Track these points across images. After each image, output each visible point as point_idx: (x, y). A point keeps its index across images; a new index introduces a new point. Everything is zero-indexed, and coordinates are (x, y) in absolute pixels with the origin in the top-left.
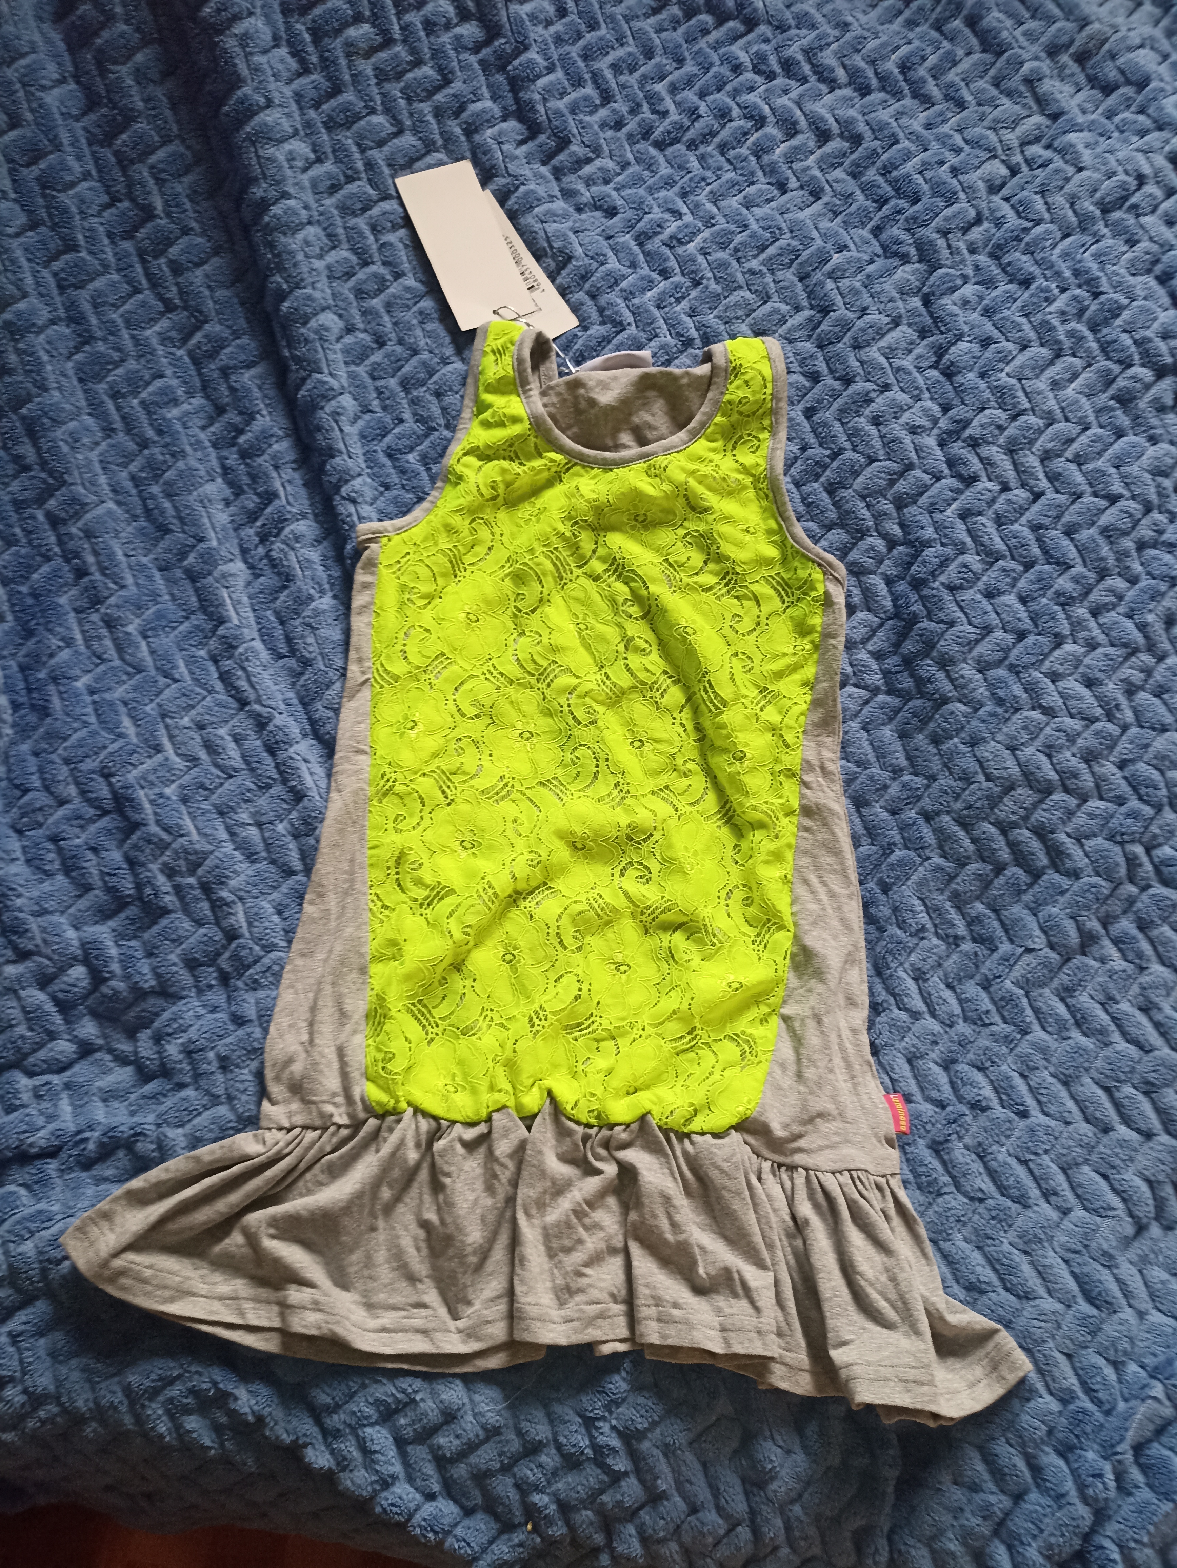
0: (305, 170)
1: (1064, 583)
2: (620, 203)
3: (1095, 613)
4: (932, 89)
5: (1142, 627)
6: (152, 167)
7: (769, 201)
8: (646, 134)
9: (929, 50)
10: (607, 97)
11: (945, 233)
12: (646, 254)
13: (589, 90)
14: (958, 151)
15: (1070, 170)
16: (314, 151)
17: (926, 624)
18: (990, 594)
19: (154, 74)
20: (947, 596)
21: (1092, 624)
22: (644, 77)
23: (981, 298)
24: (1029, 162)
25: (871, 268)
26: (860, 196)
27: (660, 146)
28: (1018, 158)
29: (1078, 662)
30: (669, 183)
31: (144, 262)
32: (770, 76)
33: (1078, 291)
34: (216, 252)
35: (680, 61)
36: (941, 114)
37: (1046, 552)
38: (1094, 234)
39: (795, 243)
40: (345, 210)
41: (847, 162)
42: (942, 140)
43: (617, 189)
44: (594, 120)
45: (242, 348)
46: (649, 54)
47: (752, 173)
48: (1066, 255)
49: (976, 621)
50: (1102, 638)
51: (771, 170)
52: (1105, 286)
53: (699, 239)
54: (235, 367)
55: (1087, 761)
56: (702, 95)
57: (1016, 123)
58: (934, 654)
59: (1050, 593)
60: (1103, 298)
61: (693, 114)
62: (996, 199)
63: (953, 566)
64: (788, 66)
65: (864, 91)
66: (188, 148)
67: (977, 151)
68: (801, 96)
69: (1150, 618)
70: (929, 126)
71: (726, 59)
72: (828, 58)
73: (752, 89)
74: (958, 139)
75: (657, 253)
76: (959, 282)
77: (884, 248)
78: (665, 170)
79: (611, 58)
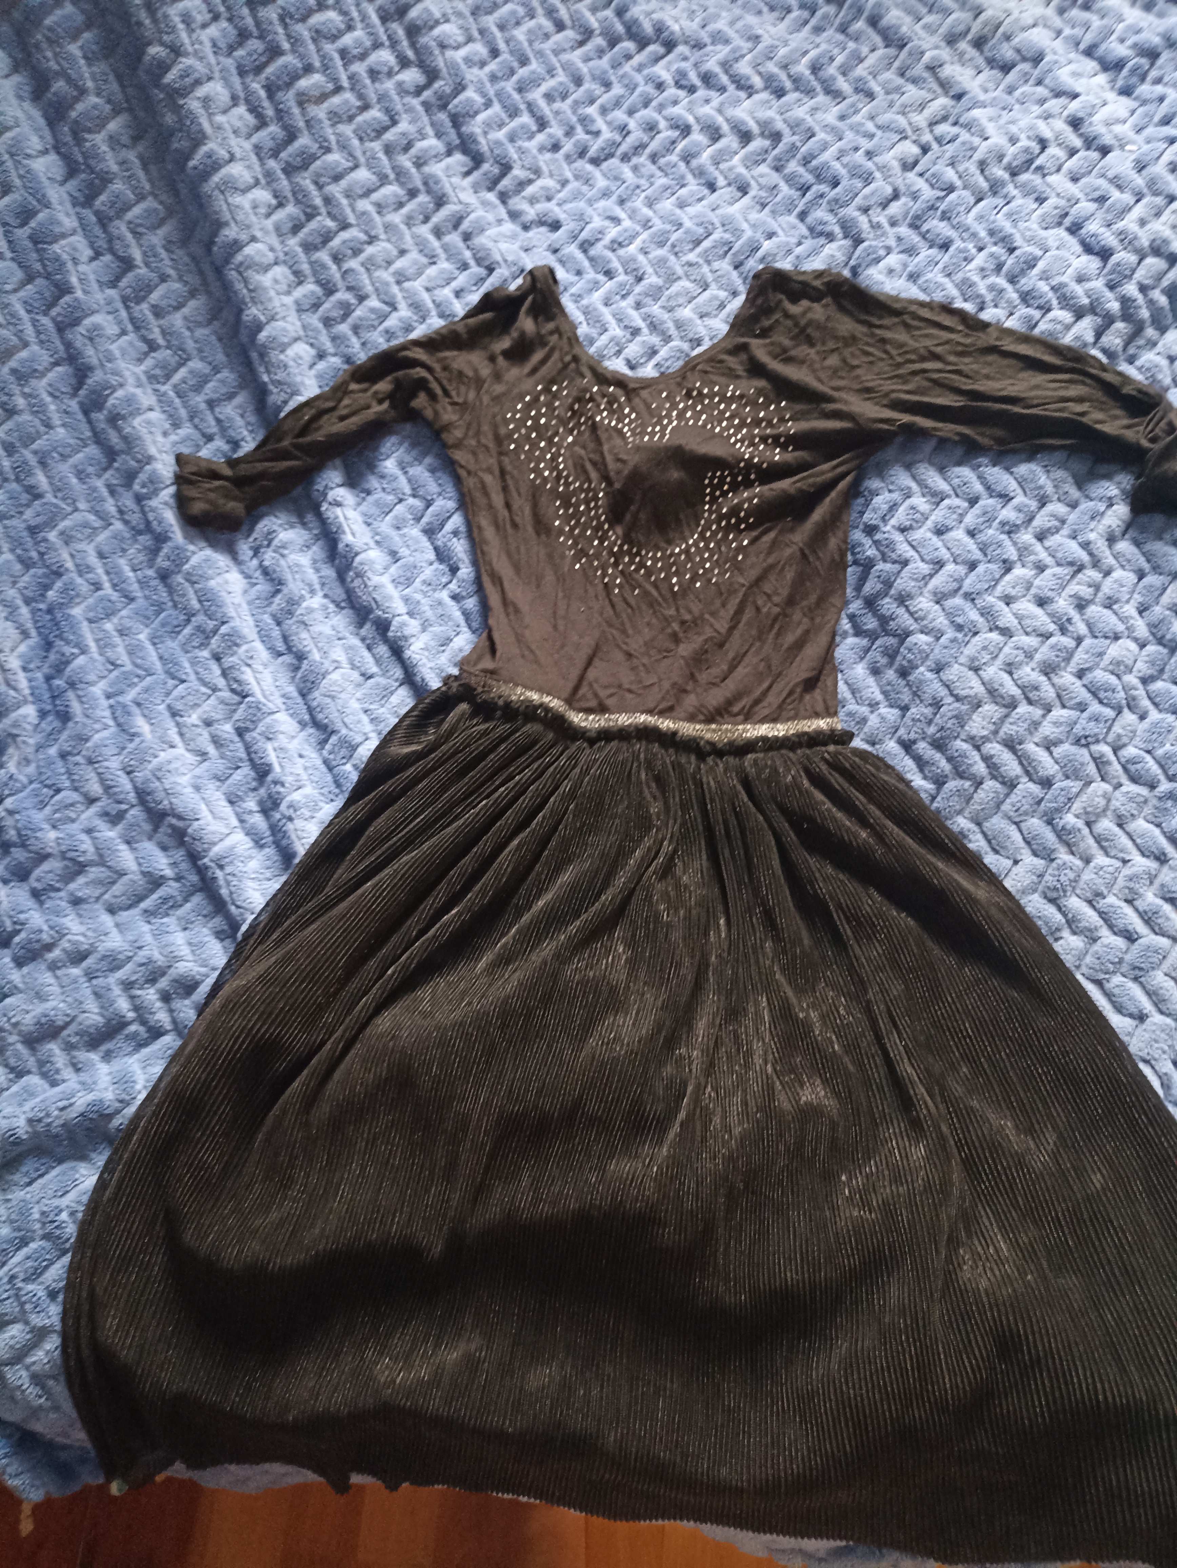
0: (268, 215)
1: (1008, 513)
2: (562, 216)
3: (1041, 537)
4: (842, 84)
5: (1086, 546)
6: (130, 222)
7: (700, 200)
8: (582, 153)
9: (836, 51)
10: (542, 124)
11: (865, 210)
12: (591, 260)
13: (525, 119)
14: (871, 136)
15: (976, 140)
16: (276, 197)
17: (881, 566)
18: (940, 532)
19: (125, 139)
20: (898, 537)
21: (1038, 547)
22: (576, 103)
23: (905, 266)
24: (939, 140)
25: (799, 250)
26: (784, 188)
27: (596, 162)
28: (927, 137)
29: (1029, 586)
30: (606, 194)
31: (127, 308)
32: (692, 90)
33: (994, 249)
34: (192, 294)
35: (607, 85)
36: (853, 105)
37: (988, 488)
38: (1005, 197)
39: (727, 236)
40: (309, 247)
41: (770, 158)
42: (856, 129)
43: (559, 205)
44: (532, 145)
45: (222, 381)
46: (578, 81)
47: (683, 177)
48: (980, 218)
49: (927, 558)
50: (1049, 560)
51: (699, 173)
52: (1018, 241)
53: (638, 242)
54: (219, 400)
55: (1046, 674)
56: (631, 112)
57: (922, 106)
58: (893, 592)
59: (995, 524)
60: (1017, 253)
61: (624, 131)
62: (911, 176)
63: (901, 509)
64: (707, 79)
65: (780, 93)
66: (161, 203)
67: (887, 134)
68: (722, 104)
69: (1092, 536)
70: (842, 118)
71: (649, 79)
72: (743, 68)
73: (675, 103)
74: (870, 126)
75: (600, 257)
76: (882, 252)
77: (811, 229)
78: (601, 182)
79: (544, 87)
